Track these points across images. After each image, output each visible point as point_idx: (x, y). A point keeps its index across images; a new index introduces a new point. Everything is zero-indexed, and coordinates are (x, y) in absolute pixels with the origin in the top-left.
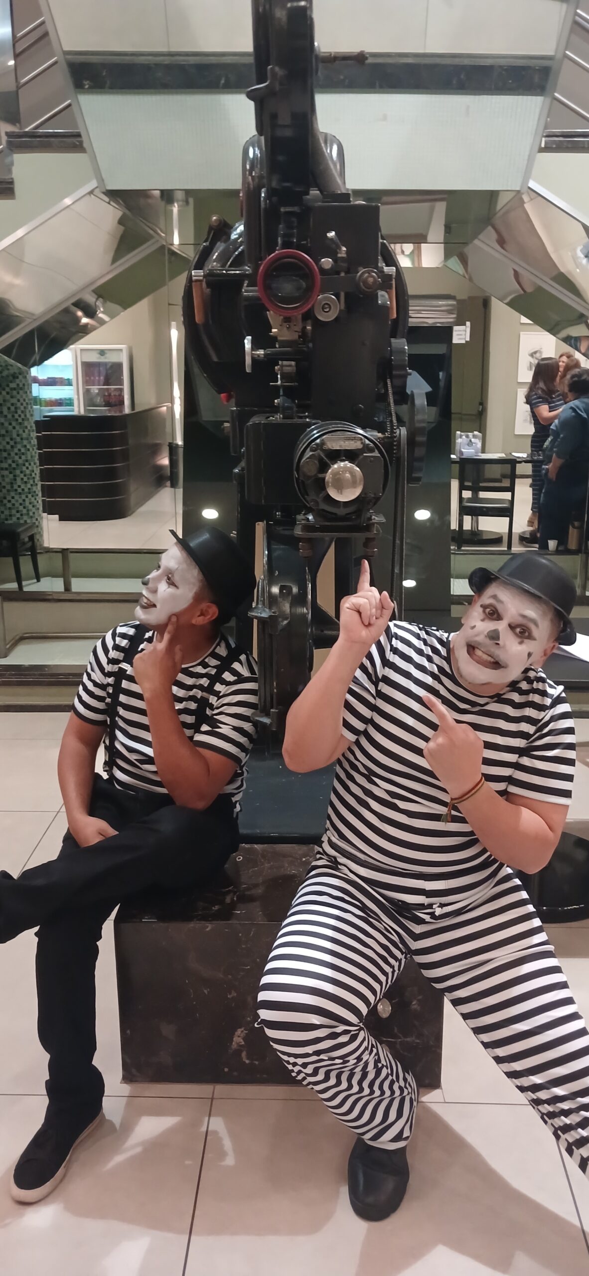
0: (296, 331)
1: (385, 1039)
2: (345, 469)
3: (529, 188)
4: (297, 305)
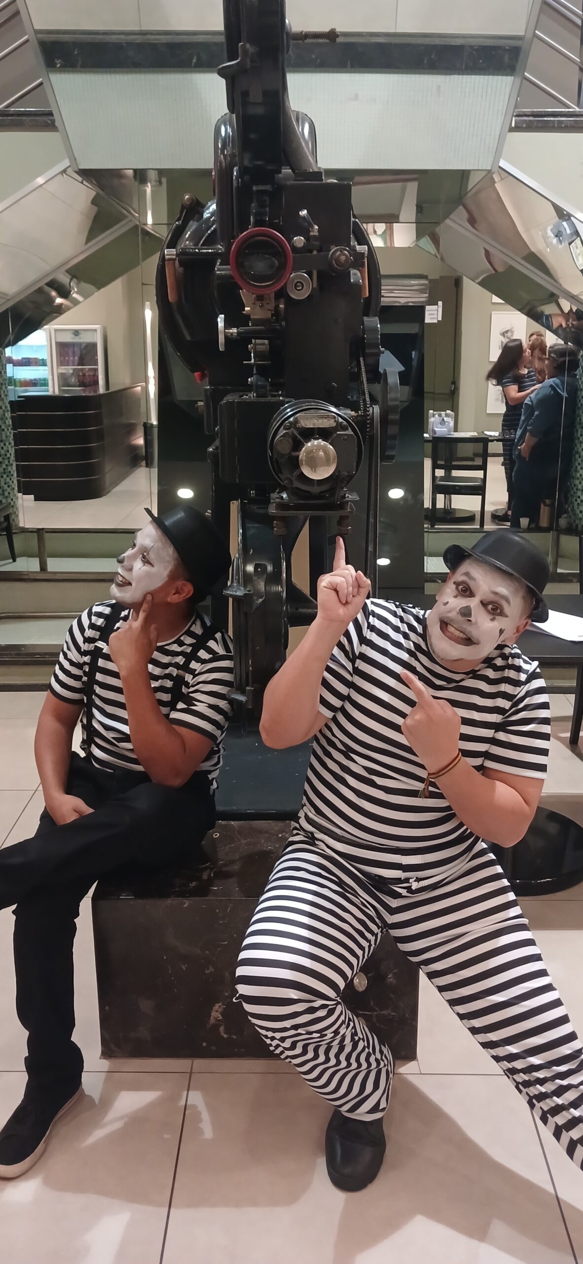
0: (269, 310)
1: (361, 1012)
2: (319, 447)
3: (500, 167)
4: (270, 283)
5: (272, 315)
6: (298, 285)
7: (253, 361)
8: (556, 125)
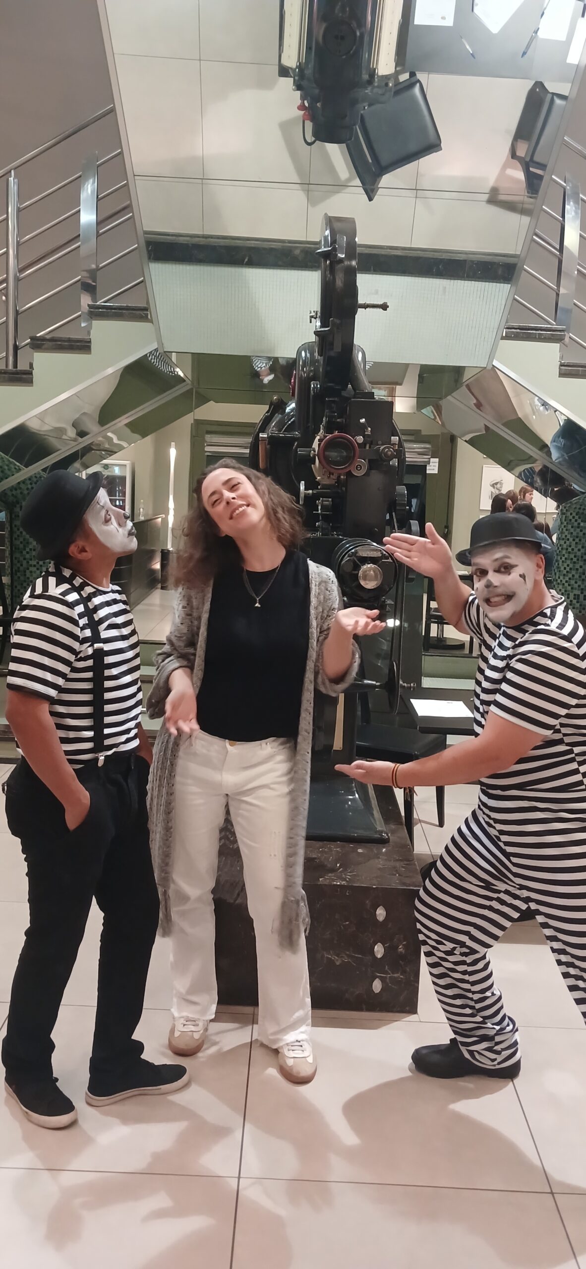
0: (334, 479)
1: (379, 975)
2: (370, 569)
3: (493, 366)
4: (344, 467)
5: (336, 482)
6: (358, 468)
7: (320, 512)
8: (537, 337)
